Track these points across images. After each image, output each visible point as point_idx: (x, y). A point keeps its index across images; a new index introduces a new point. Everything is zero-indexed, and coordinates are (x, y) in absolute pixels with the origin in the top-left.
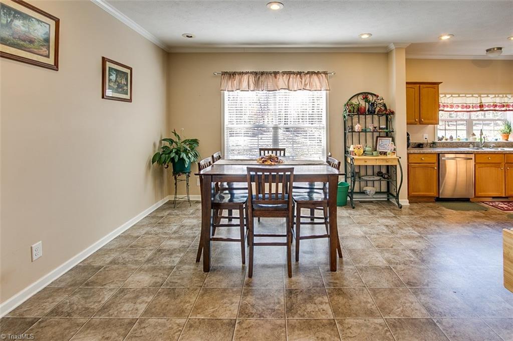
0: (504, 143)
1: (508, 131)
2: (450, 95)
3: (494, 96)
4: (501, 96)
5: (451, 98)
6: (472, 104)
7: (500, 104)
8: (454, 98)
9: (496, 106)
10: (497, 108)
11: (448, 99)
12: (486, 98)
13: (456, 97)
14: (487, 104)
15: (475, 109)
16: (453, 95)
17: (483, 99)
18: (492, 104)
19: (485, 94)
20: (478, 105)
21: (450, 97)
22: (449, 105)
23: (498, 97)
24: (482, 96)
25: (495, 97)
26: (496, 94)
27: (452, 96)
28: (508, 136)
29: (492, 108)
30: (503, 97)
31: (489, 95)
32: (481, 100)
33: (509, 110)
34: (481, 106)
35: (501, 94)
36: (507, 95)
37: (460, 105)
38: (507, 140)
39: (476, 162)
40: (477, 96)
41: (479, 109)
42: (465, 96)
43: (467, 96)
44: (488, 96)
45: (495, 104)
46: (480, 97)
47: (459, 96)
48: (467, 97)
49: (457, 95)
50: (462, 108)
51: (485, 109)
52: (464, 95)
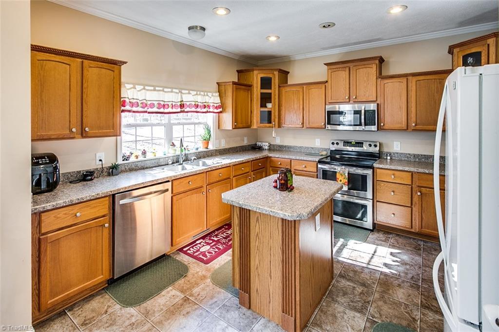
0: (204, 152)
1: (208, 137)
2: (142, 87)
3: (195, 93)
4: (202, 93)
5: (144, 91)
6: (171, 103)
7: (202, 104)
8: (148, 92)
9: (197, 106)
10: (199, 110)
11: (139, 93)
12: (188, 95)
13: (151, 90)
14: (188, 103)
15: (174, 110)
16: (146, 88)
17: (184, 96)
18: (193, 103)
19: (187, 90)
20: (179, 104)
21: (131, 88)
22: (140, 103)
23: (200, 95)
24: (183, 91)
25: (197, 94)
26: (198, 91)
27: (144, 89)
28: (208, 142)
29: (193, 109)
30: (204, 95)
31: (191, 92)
32: (182, 98)
33: (210, 112)
34: (182, 106)
35: (203, 91)
36: (209, 94)
37: (156, 103)
38: (207, 148)
39: (174, 192)
40: (177, 91)
41: (179, 110)
42: (163, 91)
43: (166, 90)
44: (189, 93)
45: (197, 103)
46: (181, 93)
47: (155, 90)
48: (166, 92)
49: (152, 88)
50: (159, 108)
51: (186, 110)
52: (161, 89)
